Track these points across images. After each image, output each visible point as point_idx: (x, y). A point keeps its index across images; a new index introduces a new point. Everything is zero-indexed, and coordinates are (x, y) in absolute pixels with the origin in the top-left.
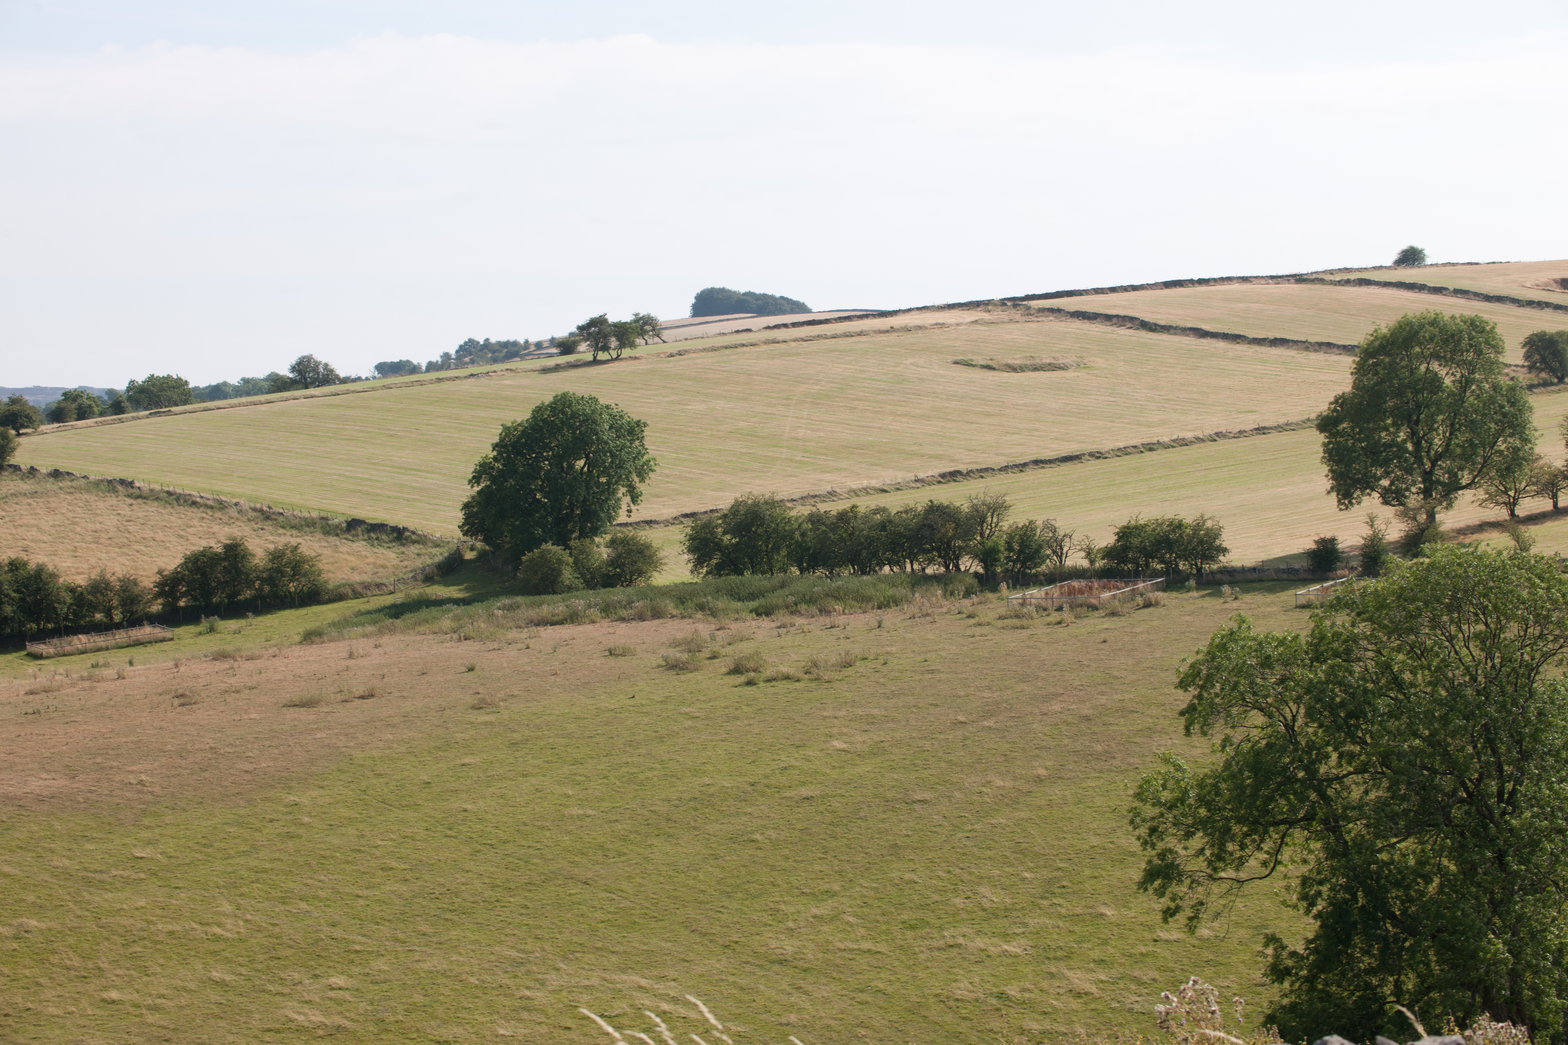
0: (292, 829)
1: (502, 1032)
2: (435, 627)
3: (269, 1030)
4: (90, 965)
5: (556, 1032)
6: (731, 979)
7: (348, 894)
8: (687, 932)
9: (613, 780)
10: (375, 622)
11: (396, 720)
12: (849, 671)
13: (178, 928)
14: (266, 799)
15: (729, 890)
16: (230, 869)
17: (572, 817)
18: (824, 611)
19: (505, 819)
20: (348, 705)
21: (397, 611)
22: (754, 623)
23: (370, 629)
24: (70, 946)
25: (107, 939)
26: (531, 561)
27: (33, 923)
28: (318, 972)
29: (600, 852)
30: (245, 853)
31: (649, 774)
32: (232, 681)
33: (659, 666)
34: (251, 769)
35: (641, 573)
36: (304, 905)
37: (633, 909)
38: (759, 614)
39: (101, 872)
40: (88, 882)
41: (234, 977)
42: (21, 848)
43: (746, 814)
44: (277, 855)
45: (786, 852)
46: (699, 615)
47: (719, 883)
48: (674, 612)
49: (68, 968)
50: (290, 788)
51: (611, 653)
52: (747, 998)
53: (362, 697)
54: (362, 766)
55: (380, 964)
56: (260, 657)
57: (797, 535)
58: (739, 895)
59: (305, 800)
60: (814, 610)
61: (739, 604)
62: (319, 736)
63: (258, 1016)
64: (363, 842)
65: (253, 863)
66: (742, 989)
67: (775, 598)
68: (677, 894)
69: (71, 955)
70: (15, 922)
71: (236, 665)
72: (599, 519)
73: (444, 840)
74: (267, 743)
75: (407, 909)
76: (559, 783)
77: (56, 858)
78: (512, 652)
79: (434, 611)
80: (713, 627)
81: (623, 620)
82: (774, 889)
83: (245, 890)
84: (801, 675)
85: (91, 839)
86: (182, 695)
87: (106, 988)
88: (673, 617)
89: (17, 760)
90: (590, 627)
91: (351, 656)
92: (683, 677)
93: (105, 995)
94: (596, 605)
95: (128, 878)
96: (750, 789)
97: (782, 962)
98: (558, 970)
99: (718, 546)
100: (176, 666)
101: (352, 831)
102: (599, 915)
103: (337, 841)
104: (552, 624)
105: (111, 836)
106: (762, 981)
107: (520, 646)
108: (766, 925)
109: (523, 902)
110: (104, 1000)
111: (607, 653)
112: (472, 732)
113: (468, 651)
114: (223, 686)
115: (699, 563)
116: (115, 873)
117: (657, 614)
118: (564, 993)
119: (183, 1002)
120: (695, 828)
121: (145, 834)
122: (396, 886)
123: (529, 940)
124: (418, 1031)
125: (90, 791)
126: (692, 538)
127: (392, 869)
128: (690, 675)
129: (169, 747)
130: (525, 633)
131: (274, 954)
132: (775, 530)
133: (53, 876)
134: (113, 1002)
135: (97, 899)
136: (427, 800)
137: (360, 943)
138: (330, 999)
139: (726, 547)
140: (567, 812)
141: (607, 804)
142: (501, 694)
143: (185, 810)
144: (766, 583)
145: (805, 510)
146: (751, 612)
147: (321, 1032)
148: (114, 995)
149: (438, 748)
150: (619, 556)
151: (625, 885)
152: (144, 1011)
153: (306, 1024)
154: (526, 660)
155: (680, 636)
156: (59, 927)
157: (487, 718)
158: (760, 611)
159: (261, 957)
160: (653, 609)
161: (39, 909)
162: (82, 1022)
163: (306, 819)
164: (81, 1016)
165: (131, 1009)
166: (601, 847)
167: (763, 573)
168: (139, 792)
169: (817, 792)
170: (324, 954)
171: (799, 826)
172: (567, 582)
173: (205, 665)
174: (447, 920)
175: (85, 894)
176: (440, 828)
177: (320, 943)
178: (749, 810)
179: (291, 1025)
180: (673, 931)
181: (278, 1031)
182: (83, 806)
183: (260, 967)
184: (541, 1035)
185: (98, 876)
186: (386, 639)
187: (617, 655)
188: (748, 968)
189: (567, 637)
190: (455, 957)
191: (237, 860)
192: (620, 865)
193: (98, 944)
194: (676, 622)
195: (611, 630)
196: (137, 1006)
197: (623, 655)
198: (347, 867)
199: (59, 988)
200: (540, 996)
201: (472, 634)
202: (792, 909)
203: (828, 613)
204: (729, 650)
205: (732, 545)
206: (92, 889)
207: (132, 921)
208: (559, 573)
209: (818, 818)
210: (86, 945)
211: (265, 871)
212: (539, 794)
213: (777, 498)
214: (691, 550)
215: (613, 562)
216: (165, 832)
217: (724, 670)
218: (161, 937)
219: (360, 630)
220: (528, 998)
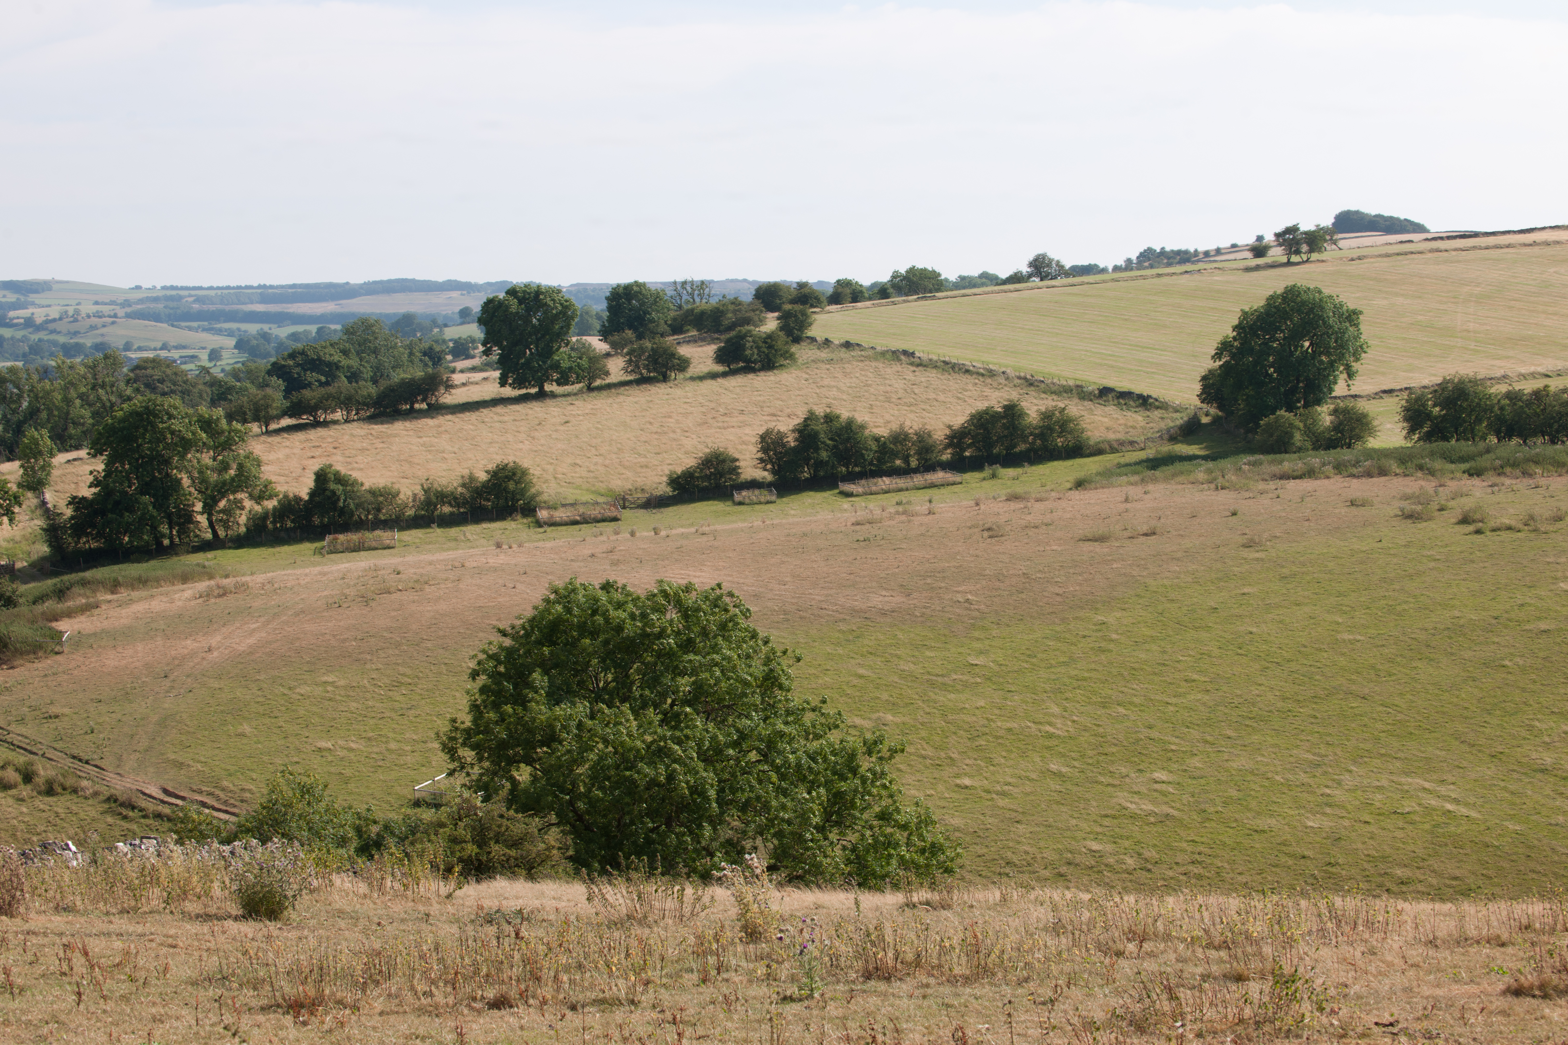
0: (1103, 644)
1: (1310, 824)
2: (1191, 478)
3: (1106, 816)
4: (943, 755)
5: (1357, 825)
6: (1502, 784)
7: (1158, 701)
8: (1457, 743)
9: (1375, 611)
10: (1136, 473)
11: (1179, 555)
12: (1559, 525)
13: (1016, 725)
14: (1076, 618)
15: (1488, 707)
16: (1053, 677)
17: (1344, 641)
18: (1526, 474)
19: (1286, 641)
20: (1135, 541)
21: (1155, 464)
22: (1469, 482)
23: (1135, 478)
24: (922, 739)
25: (955, 733)
26: (1268, 424)
27: (889, 717)
28: (1141, 767)
29: (1372, 672)
30: (1064, 664)
31: (1405, 607)
32: (1029, 518)
33: (1396, 516)
34: (1061, 592)
35: (1359, 438)
36: (1121, 710)
37: (1408, 721)
38: (1471, 475)
39: (942, 676)
40: (932, 684)
41: (1068, 769)
42: (871, 653)
43: (1494, 643)
44: (1093, 666)
45: (1534, 676)
46: (1419, 474)
47: (1479, 701)
48: (1398, 471)
49: (924, 758)
50: (1097, 609)
51: (1353, 503)
52: (1518, 801)
53: (1146, 535)
54: (1155, 592)
55: (1195, 762)
56: (1046, 499)
57: (1496, 408)
58: (1498, 712)
59: (1111, 619)
60: (1518, 472)
61: (1453, 466)
62: (1115, 566)
63: (1095, 804)
64: (1166, 657)
65: (1074, 673)
66: (1512, 793)
67: (1484, 461)
68: (1445, 710)
69: (925, 746)
70: (875, 716)
71: (1029, 504)
72: (1321, 391)
73: (1236, 658)
74: (1071, 571)
75: (1212, 716)
76: (1328, 612)
77: (902, 663)
78: (1265, 501)
79: (1186, 465)
80: (1434, 484)
81: (1353, 476)
82: (1527, 708)
83: (1069, 695)
84: (1521, 526)
85: (931, 648)
86: (989, 529)
87: (957, 776)
88: (1396, 475)
89: (858, 579)
90: (1326, 481)
91: (1127, 500)
92: (1419, 526)
93: (958, 781)
94: (1329, 463)
95: (967, 681)
96: (1494, 621)
97: (1543, 771)
98: (1350, 771)
99: (1429, 416)
100: (977, 504)
101: (1155, 648)
102: (1379, 725)
103: (1143, 656)
104: (1294, 478)
105: (947, 646)
106: (1529, 787)
107: (1270, 495)
108: (1524, 739)
109: (1312, 712)
110: (958, 786)
111: (1349, 503)
112: (1247, 567)
113: (1226, 498)
114: (1023, 523)
115: (1412, 431)
116: (955, 677)
117: (1383, 472)
118: (1359, 793)
119: (1028, 789)
120: (1452, 654)
121: (977, 645)
122: (1199, 696)
123: (1322, 746)
124: (1236, 820)
125: (925, 607)
126: (1406, 409)
127: (1194, 681)
128: (1425, 524)
129: (987, 572)
130: (1272, 485)
131: (1101, 750)
132: (1478, 404)
133: (901, 678)
134: (966, 787)
135: (942, 698)
136: (1216, 623)
137: (1175, 744)
138: (1155, 790)
139: (1436, 418)
140: (1339, 636)
141: (1373, 631)
142: (1266, 535)
143: (1008, 625)
144: (1473, 449)
145: (1503, 388)
146: (1464, 472)
147: (1152, 819)
148: (967, 781)
149: (1220, 579)
150: (1341, 423)
151: (1398, 701)
152: (994, 796)
153: (1139, 812)
154: (1279, 507)
155: (1409, 491)
156: (912, 722)
157: (1257, 555)
158: (1472, 471)
159: (1090, 753)
160: (1380, 468)
161: (892, 706)
162: (942, 803)
163: (1114, 636)
164: (940, 798)
165: (983, 794)
166: (1373, 667)
167: (1468, 440)
168: (967, 609)
169: (1552, 627)
170: (1144, 752)
171: (1541, 654)
172: (1298, 444)
173: (1001, 505)
174: (1247, 726)
175: (931, 694)
176: (1231, 647)
177: (1141, 743)
178: (1496, 640)
179: (1126, 812)
180: (1444, 741)
181: (1114, 817)
182: (920, 619)
183: (1090, 761)
184: (1345, 827)
185: (940, 679)
186: (1150, 487)
187: (1357, 506)
188: (1515, 775)
189: (1310, 489)
190: (1259, 759)
191: (1059, 670)
192: (1391, 683)
193: (947, 737)
194: (1400, 479)
195: (1346, 484)
196: (988, 792)
197: (1363, 505)
198: (1156, 678)
199: (918, 774)
200: (1338, 794)
201: (1227, 484)
202: (1544, 726)
203: (1530, 475)
204: (1451, 504)
205: (1440, 416)
206: (937, 690)
207: (974, 719)
208: (1292, 436)
209: (1557, 648)
210: (937, 738)
211: (1085, 679)
212: (1312, 621)
213: (1479, 377)
214: (1406, 419)
215: (1337, 427)
216: (993, 644)
217: (1454, 520)
218: (1001, 733)
219: (1124, 478)
220: (1329, 795)
